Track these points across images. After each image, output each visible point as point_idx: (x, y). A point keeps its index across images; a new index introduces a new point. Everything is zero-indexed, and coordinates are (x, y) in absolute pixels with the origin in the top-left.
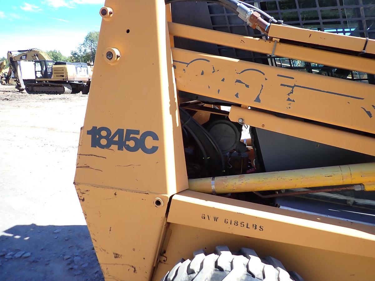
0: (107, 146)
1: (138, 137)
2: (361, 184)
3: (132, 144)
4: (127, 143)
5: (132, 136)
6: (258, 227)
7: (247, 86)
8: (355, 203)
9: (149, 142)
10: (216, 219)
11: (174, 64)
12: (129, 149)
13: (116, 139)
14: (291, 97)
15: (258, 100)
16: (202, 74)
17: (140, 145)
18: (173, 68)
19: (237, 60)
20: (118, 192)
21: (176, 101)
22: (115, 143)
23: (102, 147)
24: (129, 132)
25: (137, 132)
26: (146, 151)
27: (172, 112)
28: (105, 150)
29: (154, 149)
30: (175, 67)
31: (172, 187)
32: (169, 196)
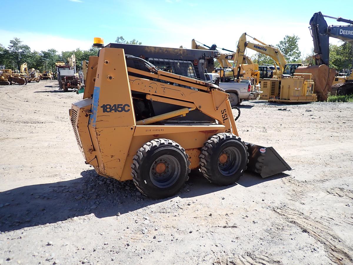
0: (110, 111)
1: (122, 106)
2: (182, 115)
3: (120, 109)
4: (118, 109)
5: (119, 106)
6: (162, 130)
7: (152, 88)
8: (180, 122)
9: (127, 108)
10: (150, 130)
12: (119, 111)
13: (114, 108)
14: (164, 91)
15: (155, 92)
16: (139, 84)
17: (123, 109)
19: (149, 80)
20: (116, 128)
22: (113, 110)
23: (108, 112)
24: (119, 105)
25: (122, 105)
26: (125, 111)
28: (109, 113)
29: (129, 110)
31: (135, 124)
32: (135, 126)
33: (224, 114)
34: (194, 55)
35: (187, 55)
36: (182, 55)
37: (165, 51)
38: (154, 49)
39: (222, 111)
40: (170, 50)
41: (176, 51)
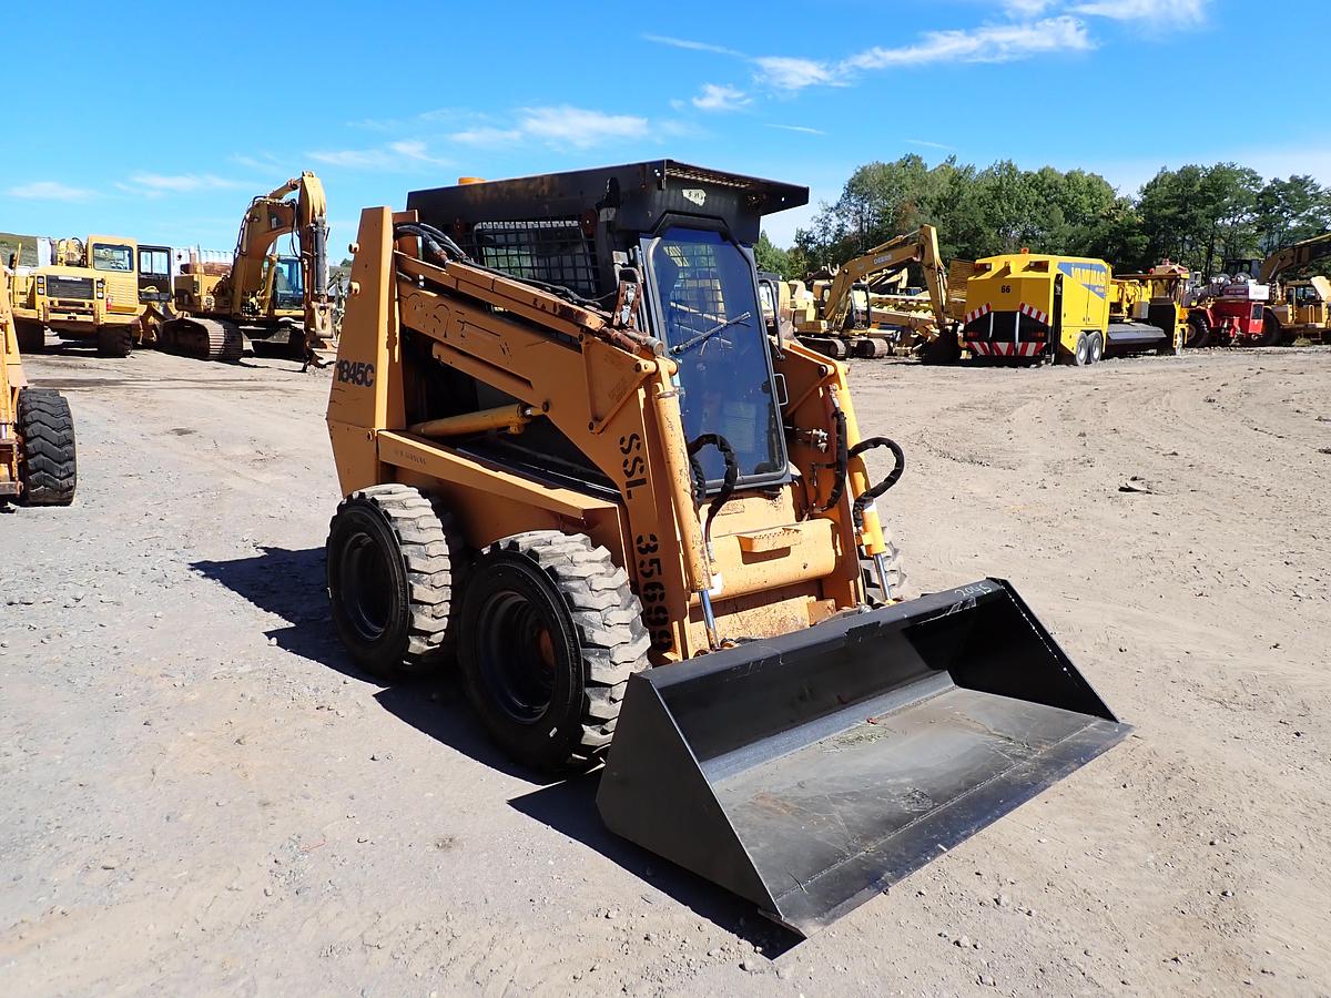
0: (347, 380)
1: (364, 370)
4: (358, 376)
5: (360, 369)
6: (423, 462)
7: (440, 321)
10: (401, 454)
11: (398, 298)
12: (358, 382)
13: (352, 372)
14: (463, 333)
15: (445, 336)
16: (415, 308)
17: (364, 378)
18: (397, 303)
19: (434, 295)
20: (350, 427)
21: (397, 336)
22: (351, 377)
23: (344, 380)
24: (359, 365)
25: (363, 365)
26: (367, 384)
27: (390, 346)
29: (371, 382)
30: (399, 300)
31: (381, 422)
32: (376, 430)
33: (631, 457)
34: (582, 193)
35: (561, 195)
36: (549, 200)
37: (507, 193)
38: (481, 192)
39: (623, 440)
40: (518, 184)
41: (532, 187)
